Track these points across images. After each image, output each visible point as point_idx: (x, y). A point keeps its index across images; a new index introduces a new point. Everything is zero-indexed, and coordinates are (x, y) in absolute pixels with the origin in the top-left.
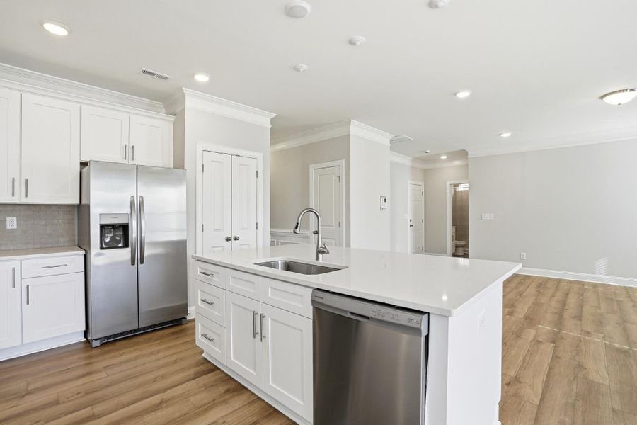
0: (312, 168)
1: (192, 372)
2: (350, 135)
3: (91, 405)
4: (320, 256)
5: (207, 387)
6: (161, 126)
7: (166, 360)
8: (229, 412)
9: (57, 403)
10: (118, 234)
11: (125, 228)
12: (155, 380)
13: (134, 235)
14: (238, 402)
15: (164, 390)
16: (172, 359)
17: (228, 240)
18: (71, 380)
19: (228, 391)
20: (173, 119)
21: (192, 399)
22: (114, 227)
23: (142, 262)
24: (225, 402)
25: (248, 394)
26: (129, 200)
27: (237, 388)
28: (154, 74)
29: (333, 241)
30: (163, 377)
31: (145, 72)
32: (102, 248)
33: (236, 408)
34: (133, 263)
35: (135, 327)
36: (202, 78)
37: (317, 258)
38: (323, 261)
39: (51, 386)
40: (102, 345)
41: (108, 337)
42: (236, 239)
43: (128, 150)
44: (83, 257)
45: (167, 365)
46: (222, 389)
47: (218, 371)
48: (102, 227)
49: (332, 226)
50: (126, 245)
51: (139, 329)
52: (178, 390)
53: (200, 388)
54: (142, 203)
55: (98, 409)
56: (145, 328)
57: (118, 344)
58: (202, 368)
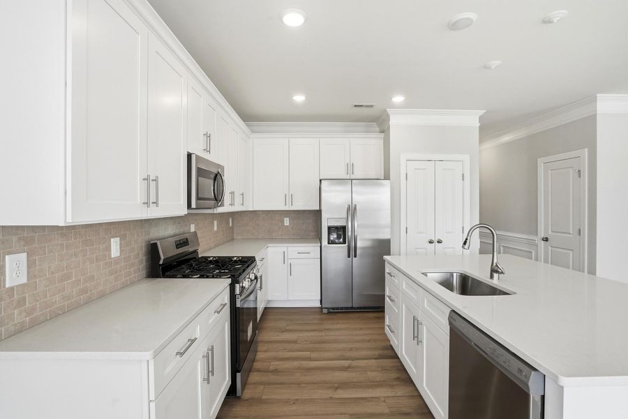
0: (540, 161)
1: (377, 353)
2: (595, 115)
3: (311, 351)
4: (496, 275)
5: (384, 369)
6: (373, 143)
7: (363, 337)
8: (391, 395)
9: (295, 342)
10: (340, 232)
11: (344, 229)
12: (351, 349)
13: (350, 234)
14: (401, 391)
15: (354, 359)
16: (368, 338)
17: (431, 242)
18: (306, 331)
19: (398, 379)
20: (383, 136)
21: (369, 373)
22: (337, 228)
23: (355, 256)
24: (392, 386)
25: (412, 388)
26: (347, 206)
27: (407, 380)
28: (362, 106)
29: (571, 253)
30: (357, 349)
31: (356, 106)
32: (329, 243)
33: (398, 395)
34: (349, 257)
35: (350, 306)
36: (398, 99)
37: (492, 277)
38: (496, 282)
39: (296, 331)
40: (329, 313)
41: (333, 309)
42: (439, 242)
43: (350, 167)
44: (319, 248)
45: (363, 341)
46: (394, 375)
47: (397, 360)
48: (329, 228)
49: (570, 234)
50: (344, 242)
51: (352, 308)
52: (362, 363)
53: (378, 368)
54: (355, 209)
55: (314, 355)
56: (357, 308)
57: (339, 315)
58: (386, 352)
